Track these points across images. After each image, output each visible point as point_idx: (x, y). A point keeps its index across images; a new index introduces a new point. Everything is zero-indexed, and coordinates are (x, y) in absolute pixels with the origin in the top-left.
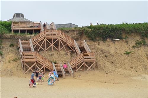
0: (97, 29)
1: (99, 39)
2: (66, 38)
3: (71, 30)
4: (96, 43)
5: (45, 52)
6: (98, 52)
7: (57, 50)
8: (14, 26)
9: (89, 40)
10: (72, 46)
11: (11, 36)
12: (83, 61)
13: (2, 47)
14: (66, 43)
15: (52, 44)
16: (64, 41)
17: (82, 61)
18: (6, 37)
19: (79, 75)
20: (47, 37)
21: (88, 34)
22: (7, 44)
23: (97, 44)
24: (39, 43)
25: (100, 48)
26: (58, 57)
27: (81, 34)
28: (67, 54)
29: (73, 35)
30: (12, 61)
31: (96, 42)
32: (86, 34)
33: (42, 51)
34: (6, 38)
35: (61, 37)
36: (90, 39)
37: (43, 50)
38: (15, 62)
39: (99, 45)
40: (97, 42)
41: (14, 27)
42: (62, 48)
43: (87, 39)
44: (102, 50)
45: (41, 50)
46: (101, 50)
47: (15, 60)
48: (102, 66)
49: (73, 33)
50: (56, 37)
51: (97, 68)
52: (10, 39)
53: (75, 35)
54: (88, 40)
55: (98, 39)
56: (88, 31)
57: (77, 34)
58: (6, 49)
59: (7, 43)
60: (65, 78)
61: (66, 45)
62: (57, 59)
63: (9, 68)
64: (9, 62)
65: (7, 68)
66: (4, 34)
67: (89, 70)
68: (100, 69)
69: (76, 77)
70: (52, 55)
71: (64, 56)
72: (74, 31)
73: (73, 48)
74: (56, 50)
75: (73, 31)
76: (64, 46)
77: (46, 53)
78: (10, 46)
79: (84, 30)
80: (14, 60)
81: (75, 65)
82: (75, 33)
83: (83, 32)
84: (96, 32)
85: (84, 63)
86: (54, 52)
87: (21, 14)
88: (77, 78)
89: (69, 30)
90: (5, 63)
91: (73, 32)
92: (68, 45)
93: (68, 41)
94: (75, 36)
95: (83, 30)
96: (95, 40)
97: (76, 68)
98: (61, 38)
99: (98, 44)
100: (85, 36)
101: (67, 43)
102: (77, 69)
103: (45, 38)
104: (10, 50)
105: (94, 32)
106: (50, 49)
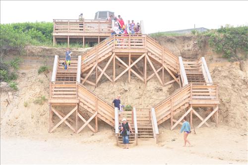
0: (237, 33)
1: (243, 56)
2: (161, 54)
3: (181, 37)
4: (236, 65)
5: (112, 85)
6: (236, 86)
7: (141, 81)
8: (58, 30)
9: (220, 58)
10: (175, 71)
11: (44, 50)
12: (190, 105)
13: (23, 74)
14: (161, 65)
15: (129, 68)
16: (156, 59)
17: (187, 106)
18: (32, 52)
19: (173, 138)
20: (118, 51)
21: (217, 45)
22: (33, 68)
23: (238, 67)
24: (99, 64)
25: (244, 76)
26: (138, 96)
27: (202, 45)
28: (161, 90)
29: (186, 48)
30: (32, 104)
31: (235, 63)
32: (211, 46)
33: (105, 83)
34: (32, 54)
35: (150, 51)
36: (221, 56)
37: (108, 80)
38: (38, 106)
39: (241, 70)
40: (238, 63)
41: (57, 32)
42: (153, 75)
43: (215, 57)
44: (246, 80)
45: (104, 80)
46: (244, 81)
47: (41, 101)
48: (238, 117)
49: (186, 45)
50: (137, 51)
51: (227, 121)
52: (41, 56)
53: (190, 48)
54: (216, 59)
55: (240, 55)
56: (217, 39)
57: (194, 46)
58: (28, 78)
59: (34, 65)
60: (137, 144)
61: (161, 70)
62: (137, 101)
63: (20, 119)
64: (26, 106)
65: (17, 118)
66: (29, 47)
67: (204, 125)
68: (232, 124)
69: (163, 144)
70: (126, 91)
71: (154, 92)
72: (189, 38)
73: (177, 77)
74: (138, 80)
75: (185, 39)
76: (156, 72)
77: (115, 86)
78: (40, 72)
79: (209, 36)
80: (37, 102)
81: (170, 114)
82: (192, 43)
83: (206, 42)
84: (235, 40)
85: (191, 109)
86: (132, 85)
87: (108, 13)
88: (165, 146)
89: (178, 38)
90: (16, 107)
91: (187, 41)
92: (165, 70)
93: (166, 61)
94: (189, 50)
95: (205, 36)
96: (232, 58)
97: (173, 120)
98: (149, 54)
99: (240, 66)
100: (210, 50)
101: (163, 65)
102: (174, 123)
103: (114, 54)
104: (35, 80)
105: (231, 39)
106: (124, 79)
